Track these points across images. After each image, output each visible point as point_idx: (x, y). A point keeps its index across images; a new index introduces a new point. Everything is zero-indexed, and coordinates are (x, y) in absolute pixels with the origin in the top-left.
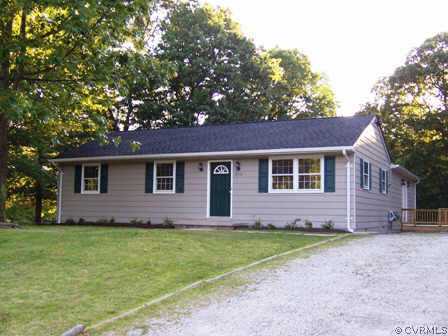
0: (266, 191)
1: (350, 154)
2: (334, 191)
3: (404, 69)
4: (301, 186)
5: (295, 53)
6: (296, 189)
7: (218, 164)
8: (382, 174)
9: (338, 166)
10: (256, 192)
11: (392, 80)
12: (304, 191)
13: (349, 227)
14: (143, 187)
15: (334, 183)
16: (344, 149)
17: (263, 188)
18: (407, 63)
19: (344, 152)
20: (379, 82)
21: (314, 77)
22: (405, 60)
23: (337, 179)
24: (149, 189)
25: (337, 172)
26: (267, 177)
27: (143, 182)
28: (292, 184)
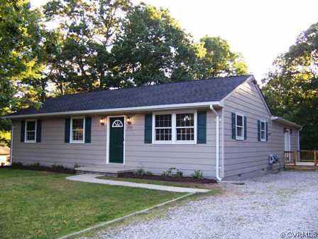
0: (151, 142)
1: (218, 109)
2: (205, 143)
3: (295, 47)
4: (178, 138)
5: (219, 39)
6: (174, 140)
7: (116, 119)
8: (261, 125)
9: (208, 120)
10: (143, 143)
11: (287, 55)
12: (181, 142)
13: (217, 176)
14: (63, 138)
15: (205, 135)
16: (211, 104)
17: (148, 140)
18: (297, 43)
19: (211, 107)
20: (279, 57)
21: (232, 55)
22: (296, 41)
23: (208, 132)
24: (67, 140)
25: (208, 126)
26: (151, 129)
27: (63, 134)
28: (171, 136)
